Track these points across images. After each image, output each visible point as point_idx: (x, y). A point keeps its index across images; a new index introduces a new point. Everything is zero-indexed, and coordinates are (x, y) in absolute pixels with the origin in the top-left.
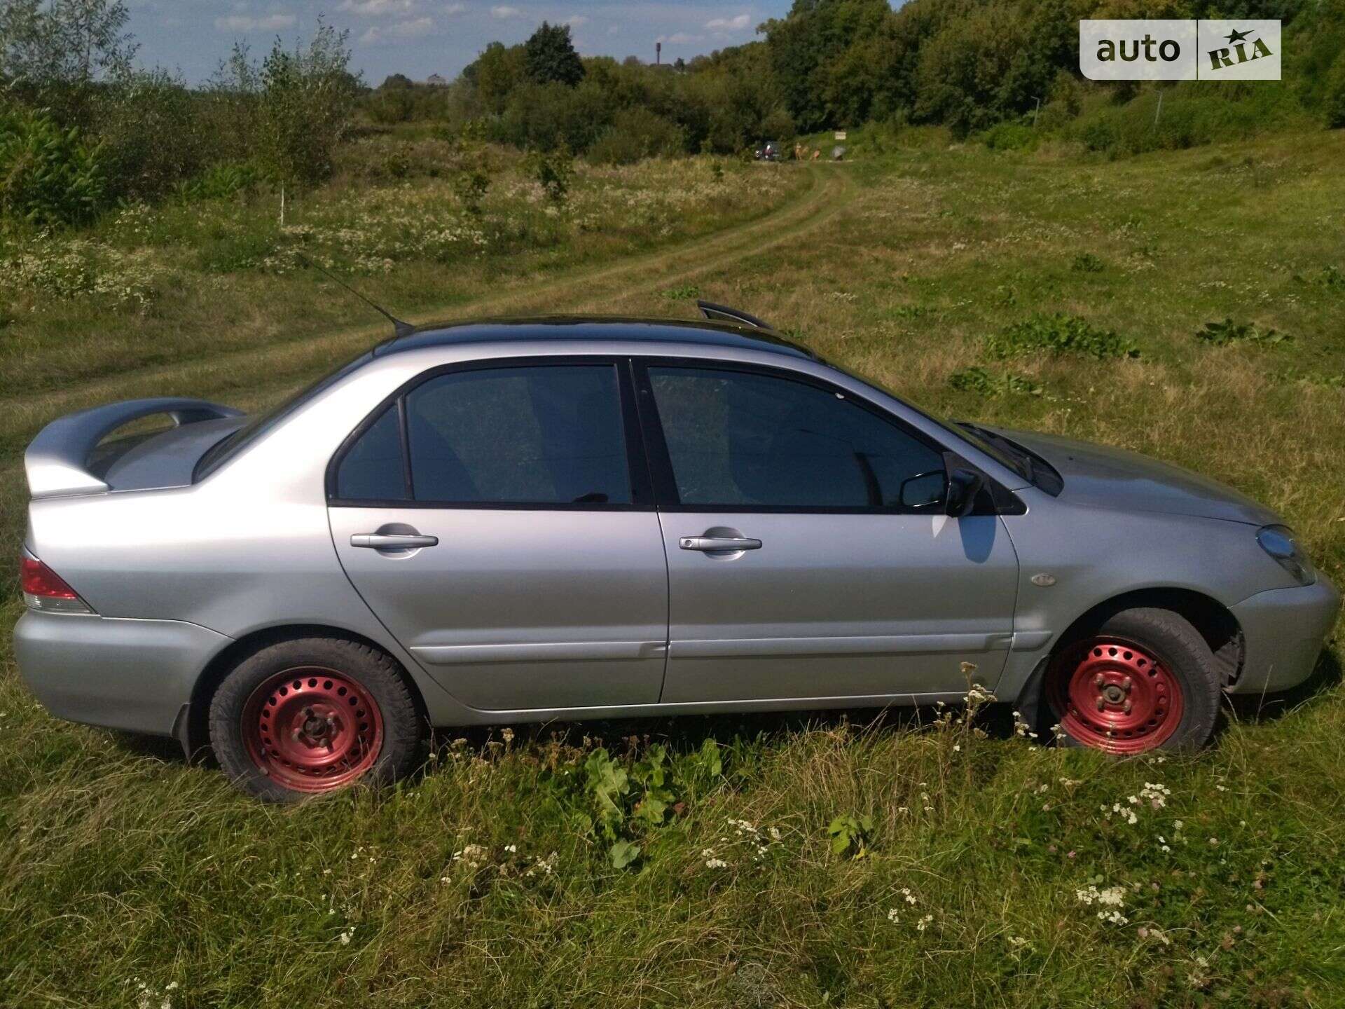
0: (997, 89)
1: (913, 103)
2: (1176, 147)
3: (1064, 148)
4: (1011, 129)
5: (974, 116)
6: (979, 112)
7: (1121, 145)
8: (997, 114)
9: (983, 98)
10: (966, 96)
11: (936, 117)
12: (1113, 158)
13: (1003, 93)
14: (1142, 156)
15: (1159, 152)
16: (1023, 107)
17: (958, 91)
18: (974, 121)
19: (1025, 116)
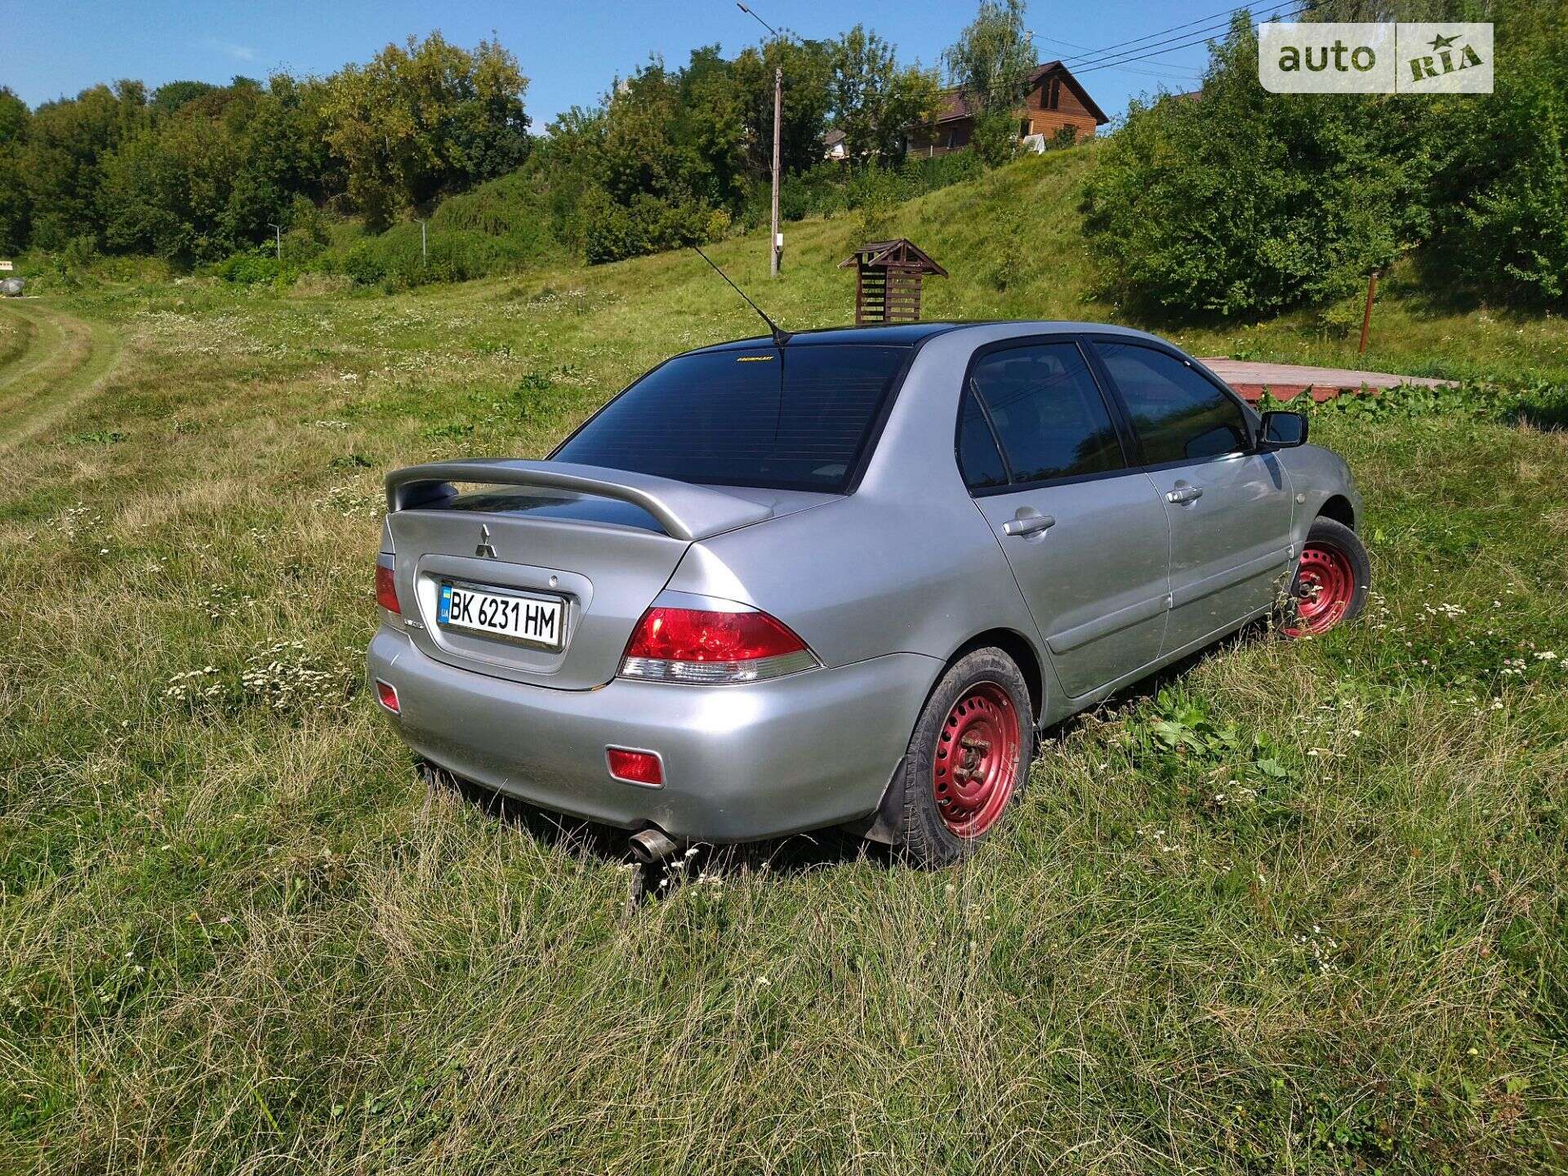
0: (220, 215)
1: (102, 229)
2: (452, 280)
3: (328, 280)
4: (252, 260)
5: (197, 246)
6: (203, 241)
7: (393, 278)
8: (227, 244)
9: (205, 224)
10: (182, 222)
11: (144, 245)
12: (390, 292)
13: (228, 218)
14: (420, 289)
15: (437, 284)
16: (259, 235)
17: (171, 216)
18: (199, 251)
19: (262, 246)
